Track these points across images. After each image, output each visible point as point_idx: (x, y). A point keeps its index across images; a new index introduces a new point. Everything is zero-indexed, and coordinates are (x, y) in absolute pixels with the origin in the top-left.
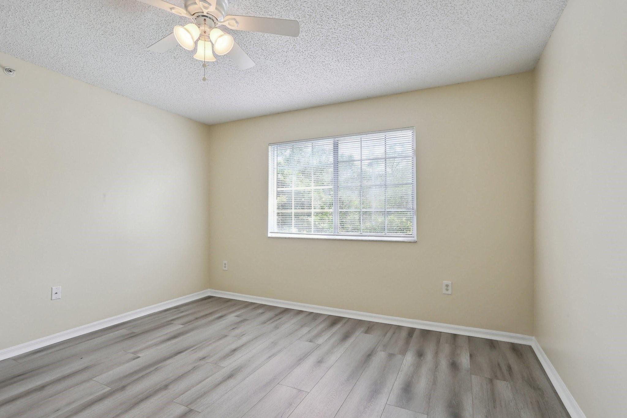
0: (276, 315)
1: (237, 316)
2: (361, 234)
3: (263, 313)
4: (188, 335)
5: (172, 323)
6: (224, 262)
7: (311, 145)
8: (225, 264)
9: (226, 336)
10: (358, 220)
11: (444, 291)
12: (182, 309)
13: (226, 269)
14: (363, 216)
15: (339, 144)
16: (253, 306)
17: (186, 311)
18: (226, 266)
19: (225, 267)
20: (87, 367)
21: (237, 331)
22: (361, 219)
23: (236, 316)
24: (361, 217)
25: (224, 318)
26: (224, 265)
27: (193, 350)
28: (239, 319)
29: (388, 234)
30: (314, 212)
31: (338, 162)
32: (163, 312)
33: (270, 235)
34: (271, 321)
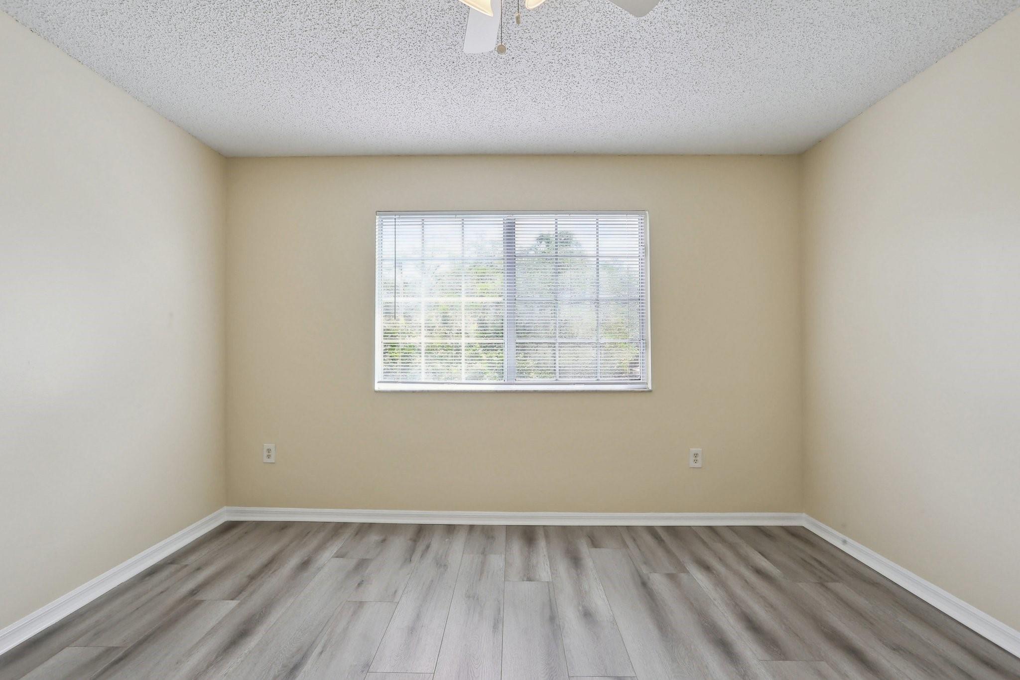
1: (339, 556)
2: (557, 380)
6: (267, 446)
7: (461, 223)
8: (269, 451)
10: (552, 357)
11: (693, 464)
13: (272, 460)
14: (559, 350)
15: (516, 226)
18: (272, 453)
19: (269, 456)
21: (376, 588)
22: (557, 355)
24: (557, 352)
25: (314, 566)
26: (267, 453)
28: (350, 563)
29: (602, 380)
30: (466, 343)
31: (515, 256)
33: (378, 387)
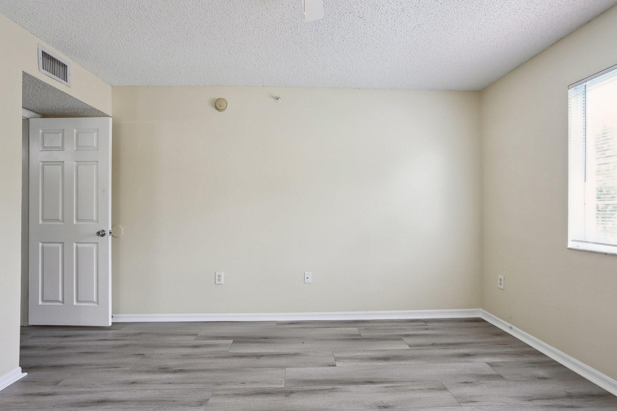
0: (570, 396)
1: (491, 365)
3: (545, 378)
4: (402, 363)
5: (402, 340)
6: (500, 276)
8: (501, 280)
9: (445, 389)
12: (430, 325)
13: (502, 287)
16: (534, 359)
17: (432, 329)
18: (502, 282)
19: (500, 284)
20: (297, 353)
21: (468, 391)
23: (489, 364)
25: (468, 359)
26: (500, 282)
27: (386, 387)
28: (490, 371)
32: (408, 321)
33: (570, 246)
34: (547, 403)
